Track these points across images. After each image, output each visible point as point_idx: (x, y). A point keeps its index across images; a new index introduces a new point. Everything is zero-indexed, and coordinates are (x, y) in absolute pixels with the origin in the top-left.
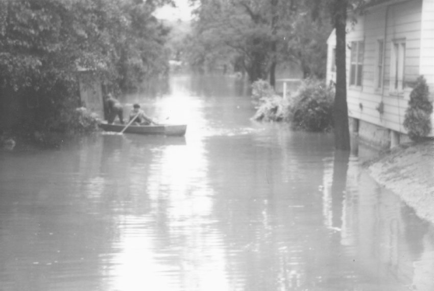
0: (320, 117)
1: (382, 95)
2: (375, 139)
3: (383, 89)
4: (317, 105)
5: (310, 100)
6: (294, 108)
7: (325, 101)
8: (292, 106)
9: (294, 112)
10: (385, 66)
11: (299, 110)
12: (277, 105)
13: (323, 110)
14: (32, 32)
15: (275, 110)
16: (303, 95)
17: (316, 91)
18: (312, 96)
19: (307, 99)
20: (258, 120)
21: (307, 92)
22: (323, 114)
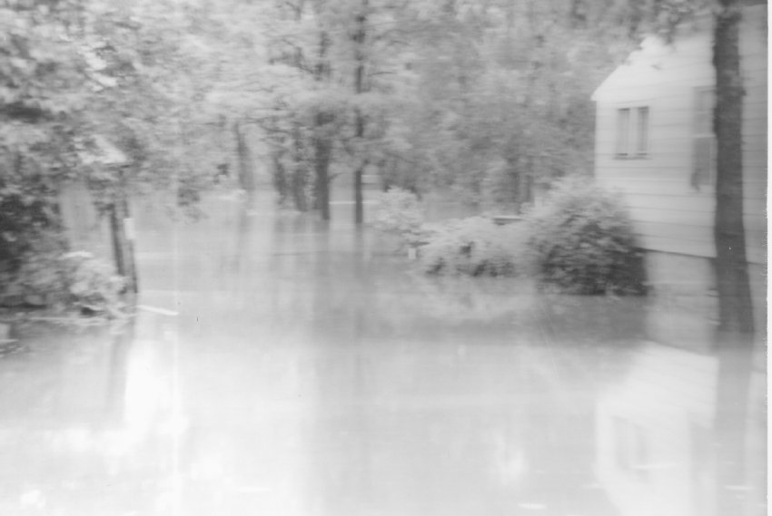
0: (610, 260)
4: (600, 234)
5: (583, 222)
6: (545, 241)
7: (616, 224)
8: (541, 238)
9: (546, 251)
11: (557, 247)
12: (470, 240)
13: (614, 244)
14: (20, 63)
15: (467, 250)
16: (566, 212)
17: (595, 204)
18: (587, 213)
19: (574, 223)
20: (429, 273)
21: (573, 206)
22: (616, 254)
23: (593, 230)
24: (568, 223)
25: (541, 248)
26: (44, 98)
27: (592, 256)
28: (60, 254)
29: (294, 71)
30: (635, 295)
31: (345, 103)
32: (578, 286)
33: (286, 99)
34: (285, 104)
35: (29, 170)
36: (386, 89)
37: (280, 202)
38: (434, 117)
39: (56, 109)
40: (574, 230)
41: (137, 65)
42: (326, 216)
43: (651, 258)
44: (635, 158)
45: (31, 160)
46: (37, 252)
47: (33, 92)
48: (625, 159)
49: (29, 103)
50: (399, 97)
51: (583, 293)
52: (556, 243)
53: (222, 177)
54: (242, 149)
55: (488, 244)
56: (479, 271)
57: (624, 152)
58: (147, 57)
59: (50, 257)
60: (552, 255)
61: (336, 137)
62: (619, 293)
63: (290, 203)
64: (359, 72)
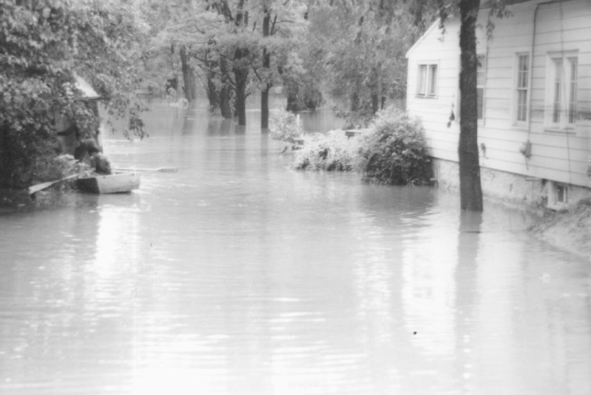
0: (409, 164)
1: (529, 132)
2: (512, 195)
3: (530, 122)
4: (403, 147)
5: (393, 139)
6: (369, 151)
7: (414, 140)
8: (366, 149)
9: (369, 157)
10: (532, 89)
11: (376, 154)
12: (327, 147)
13: (413, 153)
14: (34, 43)
15: (324, 154)
16: (383, 132)
17: (401, 127)
18: (396, 133)
19: (388, 139)
20: (298, 168)
21: (387, 128)
22: (413, 160)
23: (399, 145)
24: (384, 139)
25: (366, 156)
26: (48, 64)
27: (398, 161)
28: (55, 156)
29: (222, 17)
30: (426, 185)
31: (256, 43)
32: (389, 180)
33: (216, 39)
34: (215, 42)
35: (39, 109)
36: (286, 34)
37: (212, 110)
38: (318, 54)
39: (55, 71)
40: (388, 144)
41: (106, 40)
42: (242, 122)
43: (436, 163)
44: (428, 98)
45: (40, 102)
46: (40, 154)
47: (41, 60)
48: (423, 98)
49: (38, 66)
50: (295, 39)
51: (392, 184)
52: (376, 152)
53: (172, 89)
54: (185, 69)
55: (338, 150)
56: (331, 168)
57: (422, 93)
58: (111, 34)
59: (48, 158)
60: (373, 159)
61: (250, 66)
62: (416, 184)
63: (219, 111)
64: (267, 20)
